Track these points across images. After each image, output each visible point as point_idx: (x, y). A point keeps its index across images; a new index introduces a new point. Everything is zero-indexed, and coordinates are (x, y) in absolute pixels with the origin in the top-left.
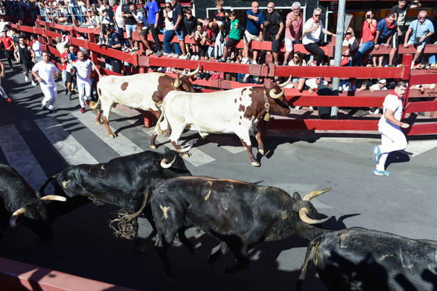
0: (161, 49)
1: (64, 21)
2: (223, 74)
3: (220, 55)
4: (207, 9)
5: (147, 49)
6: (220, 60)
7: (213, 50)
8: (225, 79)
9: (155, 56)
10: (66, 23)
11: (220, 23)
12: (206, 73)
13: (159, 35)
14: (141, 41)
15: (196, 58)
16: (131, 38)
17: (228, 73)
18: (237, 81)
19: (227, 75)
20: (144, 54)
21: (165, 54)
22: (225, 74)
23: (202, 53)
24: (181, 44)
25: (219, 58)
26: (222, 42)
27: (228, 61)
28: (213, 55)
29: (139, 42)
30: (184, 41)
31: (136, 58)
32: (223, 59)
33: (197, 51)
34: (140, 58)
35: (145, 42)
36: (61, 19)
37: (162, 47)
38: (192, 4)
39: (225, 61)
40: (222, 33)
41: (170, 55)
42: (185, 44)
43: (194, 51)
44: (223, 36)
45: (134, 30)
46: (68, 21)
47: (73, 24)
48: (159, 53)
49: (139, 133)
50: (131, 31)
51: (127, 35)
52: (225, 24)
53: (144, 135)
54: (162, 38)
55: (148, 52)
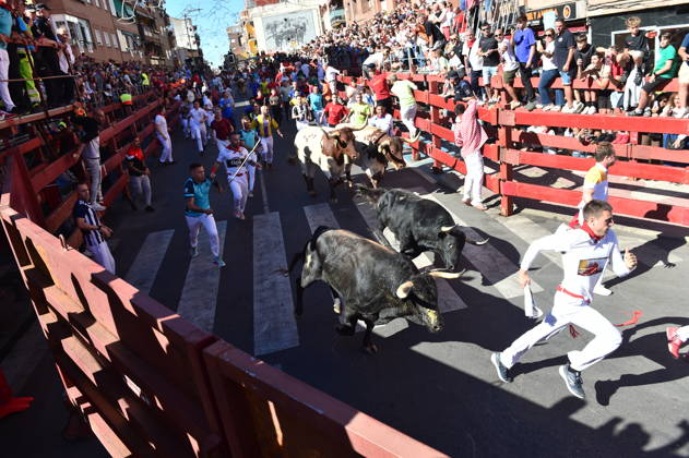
0: (534, 98)
1: (398, 68)
2: (636, 135)
3: (632, 105)
4: (613, 33)
5: (512, 100)
6: (631, 113)
7: (622, 98)
8: (640, 143)
9: (524, 109)
10: (401, 70)
11: (636, 54)
12: (606, 135)
13: (532, 79)
14: (504, 89)
15: (591, 110)
16: (489, 85)
17: (646, 134)
18: (661, 146)
19: (644, 138)
20: (508, 107)
21: (539, 106)
22: (640, 135)
23: (601, 103)
24: (567, 90)
25: (630, 109)
26: (638, 84)
27: (647, 114)
28: (620, 105)
29: (499, 91)
30: (571, 85)
31: (495, 114)
32: (638, 111)
33: (593, 99)
34: (501, 113)
35: (509, 89)
36: (394, 65)
37: (535, 96)
38: (587, 28)
39: (642, 115)
40: (639, 69)
41: (547, 108)
42: (572, 90)
43: (587, 100)
44: (642, 75)
45: (494, 74)
46: (403, 67)
47: (410, 71)
48: (530, 105)
49: (493, 224)
50: (490, 74)
51: (484, 81)
52: (646, 54)
53: (499, 227)
54: (536, 82)
55: (515, 103)
